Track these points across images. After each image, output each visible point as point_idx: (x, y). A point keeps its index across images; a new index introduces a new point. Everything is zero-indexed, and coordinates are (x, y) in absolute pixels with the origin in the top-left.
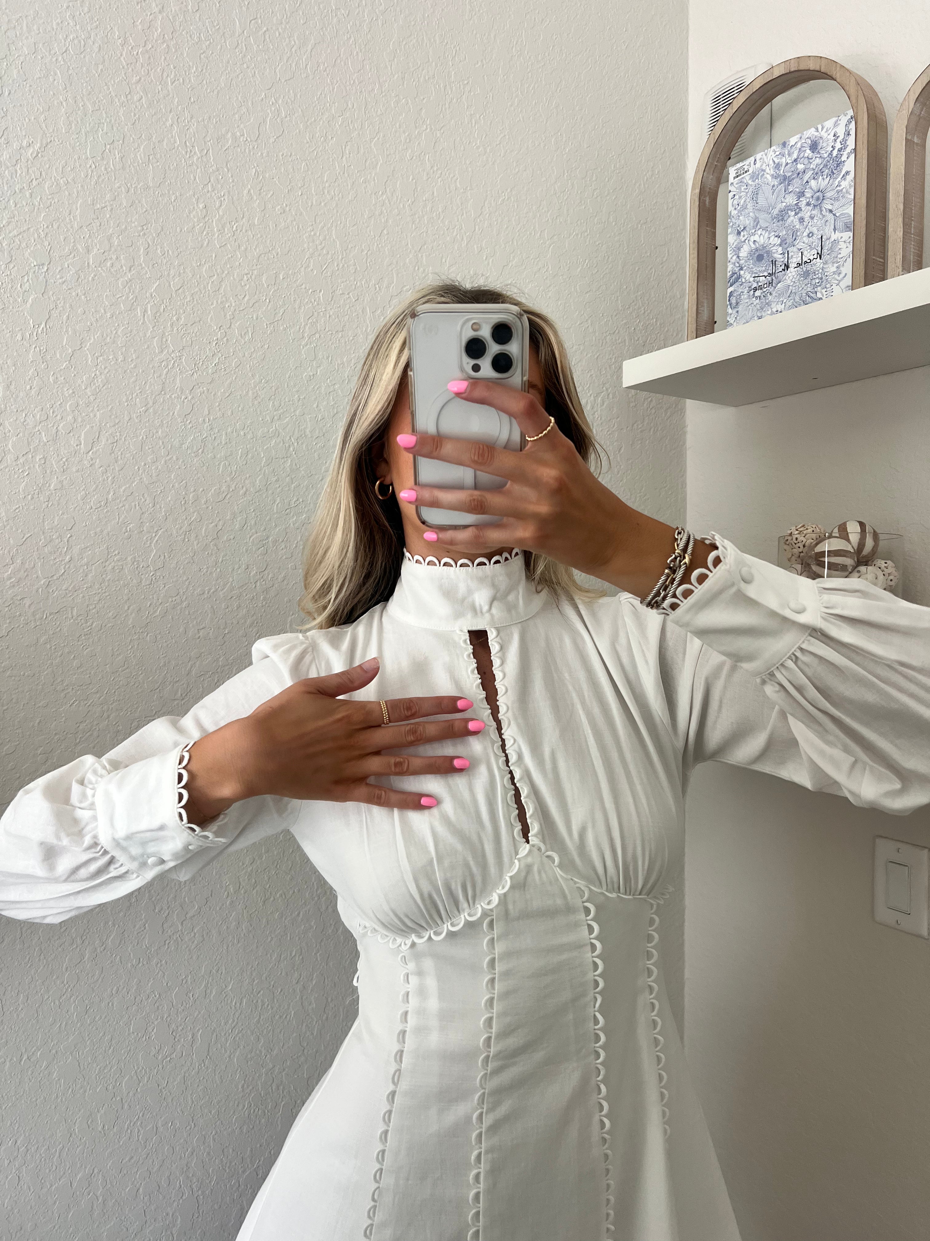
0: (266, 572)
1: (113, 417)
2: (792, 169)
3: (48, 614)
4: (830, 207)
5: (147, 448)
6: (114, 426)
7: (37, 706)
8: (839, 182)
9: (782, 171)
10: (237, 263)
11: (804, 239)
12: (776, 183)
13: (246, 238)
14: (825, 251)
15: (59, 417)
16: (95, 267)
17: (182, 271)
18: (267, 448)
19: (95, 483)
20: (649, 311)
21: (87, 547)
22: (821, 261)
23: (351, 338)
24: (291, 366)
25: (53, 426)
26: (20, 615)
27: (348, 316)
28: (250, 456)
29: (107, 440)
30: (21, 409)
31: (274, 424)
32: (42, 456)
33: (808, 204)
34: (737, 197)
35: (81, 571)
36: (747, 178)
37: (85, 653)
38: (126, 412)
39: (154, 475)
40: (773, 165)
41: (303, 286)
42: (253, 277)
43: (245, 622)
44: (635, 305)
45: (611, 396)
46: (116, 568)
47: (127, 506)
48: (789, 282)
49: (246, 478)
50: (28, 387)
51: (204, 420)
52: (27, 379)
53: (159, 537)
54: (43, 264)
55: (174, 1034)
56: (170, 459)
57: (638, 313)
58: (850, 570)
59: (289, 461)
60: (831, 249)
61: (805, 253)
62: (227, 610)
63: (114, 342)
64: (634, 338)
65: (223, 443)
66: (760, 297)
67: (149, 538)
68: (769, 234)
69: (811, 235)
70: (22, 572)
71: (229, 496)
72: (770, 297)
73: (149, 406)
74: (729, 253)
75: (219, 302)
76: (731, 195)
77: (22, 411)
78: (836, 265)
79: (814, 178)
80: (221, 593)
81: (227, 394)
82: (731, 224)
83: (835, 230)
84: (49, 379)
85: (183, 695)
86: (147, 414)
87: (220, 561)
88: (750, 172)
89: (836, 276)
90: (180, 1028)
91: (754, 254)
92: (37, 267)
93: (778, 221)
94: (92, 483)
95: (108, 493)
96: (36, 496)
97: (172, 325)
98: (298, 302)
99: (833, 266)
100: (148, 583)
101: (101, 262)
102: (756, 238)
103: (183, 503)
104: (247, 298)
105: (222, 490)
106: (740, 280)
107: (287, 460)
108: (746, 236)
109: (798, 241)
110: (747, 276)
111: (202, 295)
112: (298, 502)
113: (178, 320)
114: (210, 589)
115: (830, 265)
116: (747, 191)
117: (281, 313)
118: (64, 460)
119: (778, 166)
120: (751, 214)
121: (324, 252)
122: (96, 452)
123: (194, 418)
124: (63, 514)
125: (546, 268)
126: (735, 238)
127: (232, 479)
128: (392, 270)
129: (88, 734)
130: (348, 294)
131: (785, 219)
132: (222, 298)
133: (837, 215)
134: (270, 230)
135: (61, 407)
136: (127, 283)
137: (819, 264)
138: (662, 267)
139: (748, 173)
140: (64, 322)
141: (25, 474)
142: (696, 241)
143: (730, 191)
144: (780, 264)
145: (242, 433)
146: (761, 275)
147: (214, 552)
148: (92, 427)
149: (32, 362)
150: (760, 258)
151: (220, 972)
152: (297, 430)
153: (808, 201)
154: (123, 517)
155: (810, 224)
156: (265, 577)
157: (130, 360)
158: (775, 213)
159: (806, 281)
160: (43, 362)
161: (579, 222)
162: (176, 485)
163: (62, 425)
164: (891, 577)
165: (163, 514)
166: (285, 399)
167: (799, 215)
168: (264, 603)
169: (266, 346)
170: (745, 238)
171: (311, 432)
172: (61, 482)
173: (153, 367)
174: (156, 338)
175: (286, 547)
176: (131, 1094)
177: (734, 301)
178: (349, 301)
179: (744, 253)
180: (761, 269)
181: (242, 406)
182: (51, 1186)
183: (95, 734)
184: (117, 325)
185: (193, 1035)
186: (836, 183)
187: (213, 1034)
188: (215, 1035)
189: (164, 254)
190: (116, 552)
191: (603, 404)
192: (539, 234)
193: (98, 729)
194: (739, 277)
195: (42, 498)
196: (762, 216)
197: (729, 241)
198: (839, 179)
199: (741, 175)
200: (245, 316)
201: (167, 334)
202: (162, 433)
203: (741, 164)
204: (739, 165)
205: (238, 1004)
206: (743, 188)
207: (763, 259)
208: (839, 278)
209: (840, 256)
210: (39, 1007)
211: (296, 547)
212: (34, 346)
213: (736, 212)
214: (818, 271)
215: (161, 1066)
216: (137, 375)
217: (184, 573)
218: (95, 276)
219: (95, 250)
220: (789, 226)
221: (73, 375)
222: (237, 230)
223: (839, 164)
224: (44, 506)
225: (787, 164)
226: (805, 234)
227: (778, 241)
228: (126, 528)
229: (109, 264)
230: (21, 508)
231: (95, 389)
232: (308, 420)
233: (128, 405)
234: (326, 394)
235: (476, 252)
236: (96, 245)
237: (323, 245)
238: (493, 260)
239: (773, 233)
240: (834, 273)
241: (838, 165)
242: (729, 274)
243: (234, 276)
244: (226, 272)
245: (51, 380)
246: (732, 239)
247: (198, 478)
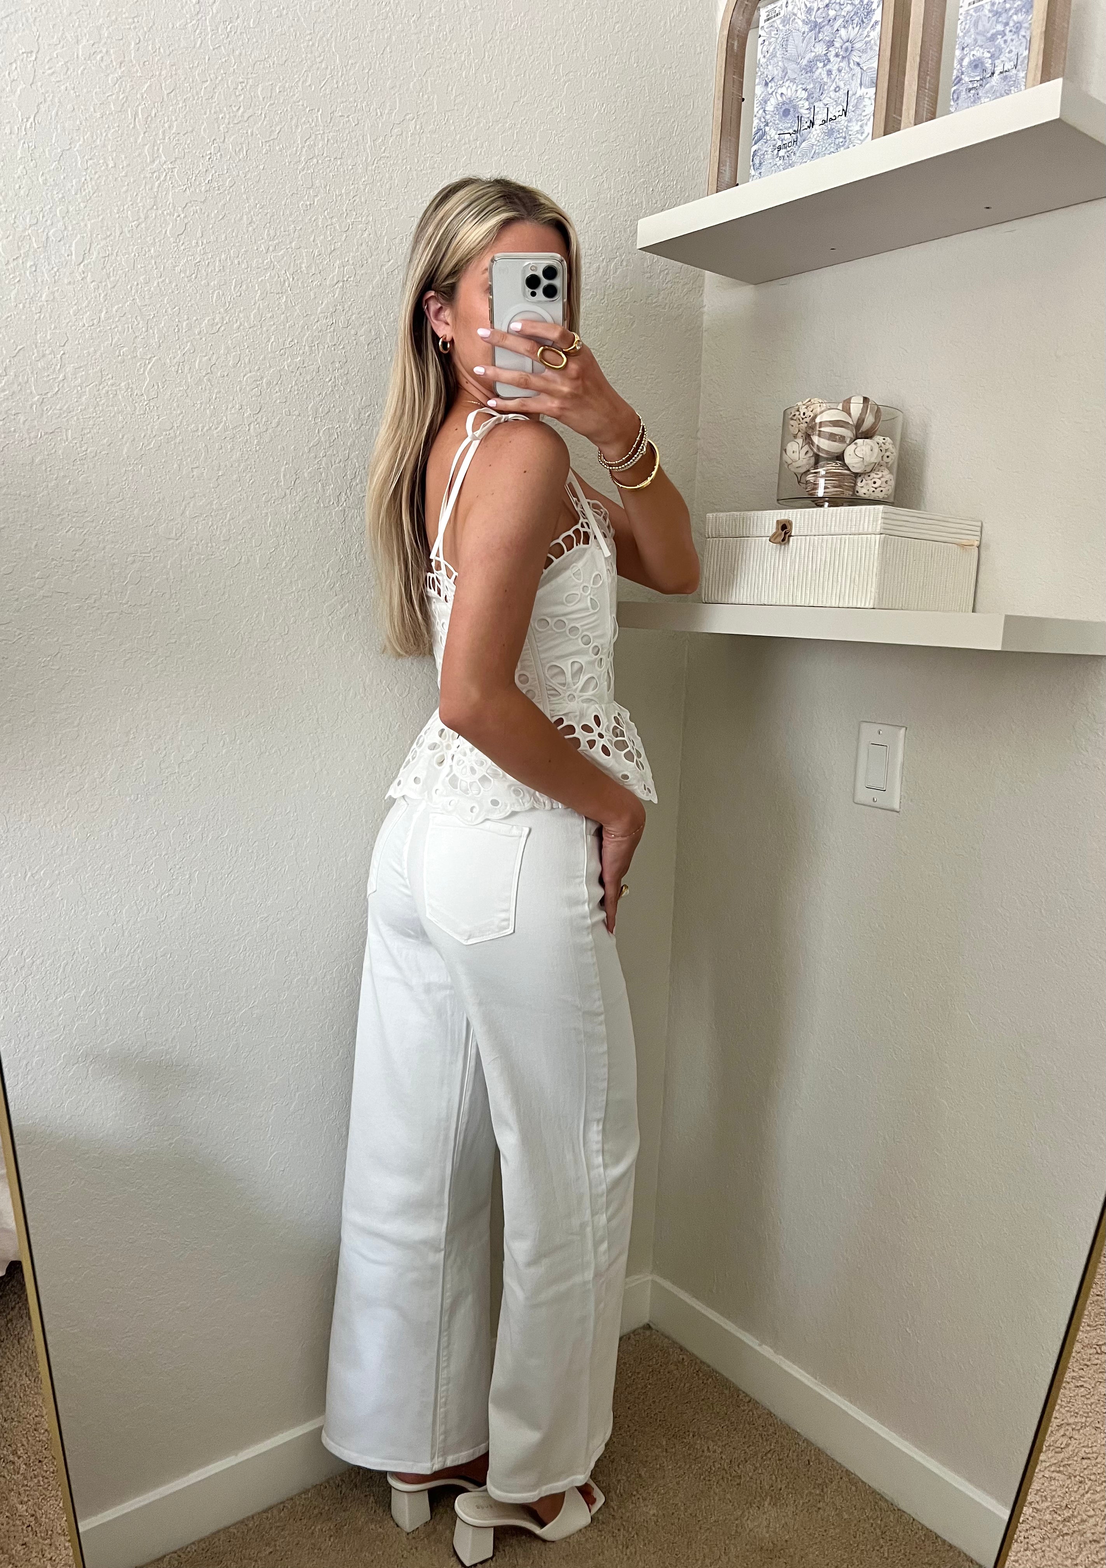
0: (260, 415)
1: (104, 228)
2: (824, 15)
3: (43, 434)
4: (857, 60)
5: (139, 266)
6: (105, 239)
7: (34, 528)
8: (868, 32)
9: (813, 17)
10: (232, 69)
11: (831, 93)
12: (807, 30)
13: (240, 42)
14: (850, 107)
15: (49, 222)
16: (85, 59)
17: (174, 73)
18: (262, 280)
19: (87, 299)
20: (669, 171)
21: (81, 367)
22: (846, 118)
23: (350, 167)
24: (287, 192)
25: (43, 231)
26: (15, 431)
27: (347, 142)
28: (244, 287)
29: (99, 253)
30: (11, 209)
31: (269, 254)
32: (32, 263)
33: (837, 55)
34: (766, 43)
35: (75, 391)
36: (778, 22)
37: (80, 479)
38: (117, 225)
39: (147, 297)
40: (804, 9)
41: (301, 103)
42: (248, 87)
43: (239, 466)
44: (655, 162)
45: (624, 263)
46: (110, 393)
47: (120, 328)
48: (813, 140)
49: (240, 311)
50: (17, 186)
51: (197, 243)
52: (16, 176)
53: (153, 365)
54: (32, 52)
55: (172, 871)
56: (163, 281)
57: (657, 172)
58: (848, 442)
59: (284, 297)
60: (856, 106)
61: (831, 109)
62: (221, 452)
63: (104, 146)
64: (652, 201)
65: (217, 270)
66: (783, 157)
67: (143, 365)
68: (797, 86)
69: (837, 89)
70: (16, 385)
71: (223, 328)
72: (793, 157)
73: (140, 220)
74: (755, 106)
75: (212, 112)
76: (760, 40)
77: (12, 211)
78: (860, 123)
79: (844, 27)
80: (215, 432)
81: (221, 217)
82: (759, 74)
83: (861, 84)
84: (38, 180)
85: (178, 535)
86: (139, 228)
87: (214, 397)
88: (782, 14)
89: (859, 136)
90: (178, 867)
91: (781, 108)
92: (25, 55)
93: (806, 73)
94: (85, 298)
95: (101, 311)
96: (27, 305)
97: (164, 132)
98: (294, 121)
99: (857, 124)
100: (142, 412)
101: (90, 54)
102: (784, 91)
103: (176, 330)
104: (242, 109)
105: (216, 321)
106: (765, 137)
107: (282, 296)
108: (774, 88)
109: (824, 96)
110: (772, 133)
111: (194, 102)
112: (293, 343)
113: (170, 127)
114: (203, 427)
115: (854, 124)
116: (777, 36)
117: (277, 132)
118: (55, 269)
119: (809, 10)
120: (780, 63)
121: (323, 66)
122: (87, 265)
123: (187, 239)
124: (55, 328)
125: (560, 109)
126: (762, 89)
127: (226, 311)
128: (394, 94)
129: (85, 563)
130: (348, 117)
131: (814, 70)
132: (215, 108)
133: (865, 68)
134: (265, 35)
135: (51, 212)
136: (117, 80)
137: (843, 122)
138: (686, 122)
139: (779, 16)
140: (53, 118)
141: (16, 281)
142: (722, 89)
143: (760, 36)
144: (806, 120)
145: (236, 262)
146: (787, 132)
147: (207, 388)
148: (83, 237)
149: (21, 158)
150: (786, 113)
151: (216, 818)
152: (292, 264)
153: (837, 50)
154: (116, 339)
155: (838, 77)
156: (259, 420)
157: (121, 167)
158: (803, 64)
159: (830, 141)
160: (32, 160)
161: (597, 60)
162: (170, 309)
163: (52, 231)
164: (888, 454)
165: (157, 340)
166: (280, 228)
167: (828, 67)
168: (258, 448)
169: (261, 167)
170: (773, 90)
171: (307, 268)
172: (53, 293)
173: (145, 177)
174: (147, 146)
175: (280, 391)
176: (131, 923)
177: (757, 161)
178: (348, 125)
179: (770, 107)
180: (786, 125)
181: (235, 231)
182: (57, 998)
183: (92, 564)
184: (107, 126)
185: (190, 874)
186: (865, 33)
187: (209, 876)
188: (211, 878)
189: (156, 51)
190: (110, 376)
191: (616, 272)
192: (553, 69)
193: (93, 559)
194: (764, 133)
195: (33, 309)
196: (791, 66)
197: (756, 92)
198: (868, 29)
199: (771, 18)
200: (239, 130)
201: (158, 142)
202: (155, 252)
203: (773, 6)
204: (770, 7)
205: (234, 851)
206: (773, 33)
207: (789, 114)
208: (862, 138)
209: (864, 114)
210: (41, 827)
211: (290, 391)
212: (22, 141)
213: (765, 60)
214: (842, 129)
215: (159, 900)
216: (128, 185)
217: (178, 406)
218: (84, 69)
219: (85, 41)
220: (817, 78)
221: (62, 177)
222: (231, 32)
223: (870, 12)
224: (36, 317)
225: (819, 9)
226: (832, 88)
227: (804, 95)
228: (120, 351)
229: (98, 58)
230: (13, 317)
231: (85, 196)
232: (304, 254)
233: (119, 217)
234: (323, 227)
235: (485, 82)
236: (85, 35)
237: (322, 58)
238: (503, 94)
239: (801, 86)
240: (857, 132)
241: (868, 13)
242: (754, 130)
243: (227, 83)
244: (220, 78)
245: (40, 180)
246: (759, 90)
247: (192, 306)
